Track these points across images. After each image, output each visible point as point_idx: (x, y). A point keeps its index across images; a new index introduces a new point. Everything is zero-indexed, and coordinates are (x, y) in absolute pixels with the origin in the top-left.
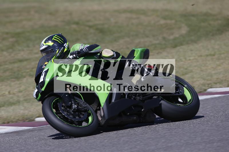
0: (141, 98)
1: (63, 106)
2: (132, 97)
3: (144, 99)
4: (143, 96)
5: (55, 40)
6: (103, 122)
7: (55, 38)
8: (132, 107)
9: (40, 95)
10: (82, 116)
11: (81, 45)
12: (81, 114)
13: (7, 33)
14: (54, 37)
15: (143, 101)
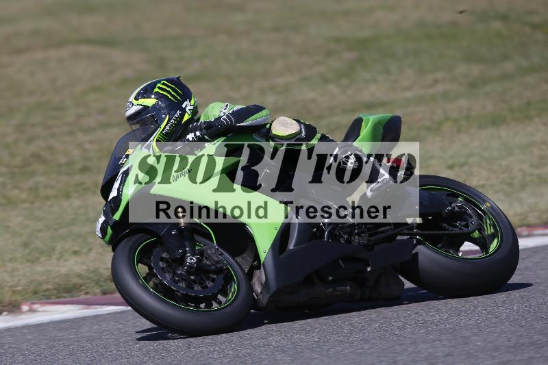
0: (364, 239)
1: (162, 259)
2: (342, 237)
3: (371, 243)
4: (370, 236)
5: (161, 92)
6: (264, 300)
7: (159, 88)
8: (340, 261)
9: (110, 231)
10: (209, 284)
11: (224, 105)
12: (208, 278)
13: (338, 40)
14: (159, 85)
15: (369, 247)
